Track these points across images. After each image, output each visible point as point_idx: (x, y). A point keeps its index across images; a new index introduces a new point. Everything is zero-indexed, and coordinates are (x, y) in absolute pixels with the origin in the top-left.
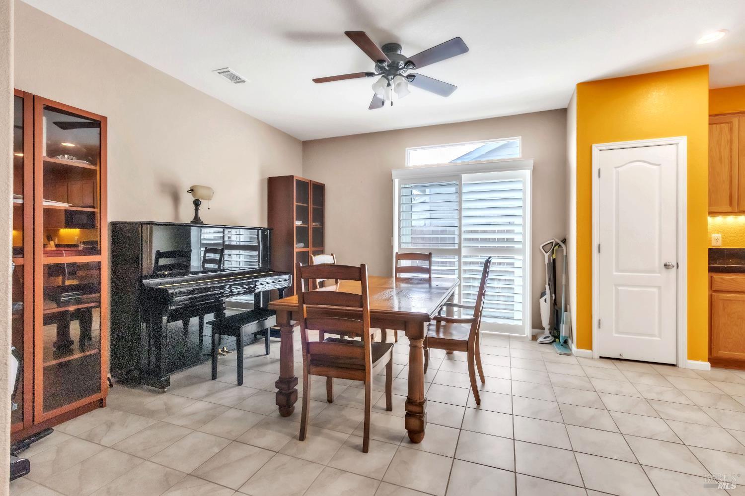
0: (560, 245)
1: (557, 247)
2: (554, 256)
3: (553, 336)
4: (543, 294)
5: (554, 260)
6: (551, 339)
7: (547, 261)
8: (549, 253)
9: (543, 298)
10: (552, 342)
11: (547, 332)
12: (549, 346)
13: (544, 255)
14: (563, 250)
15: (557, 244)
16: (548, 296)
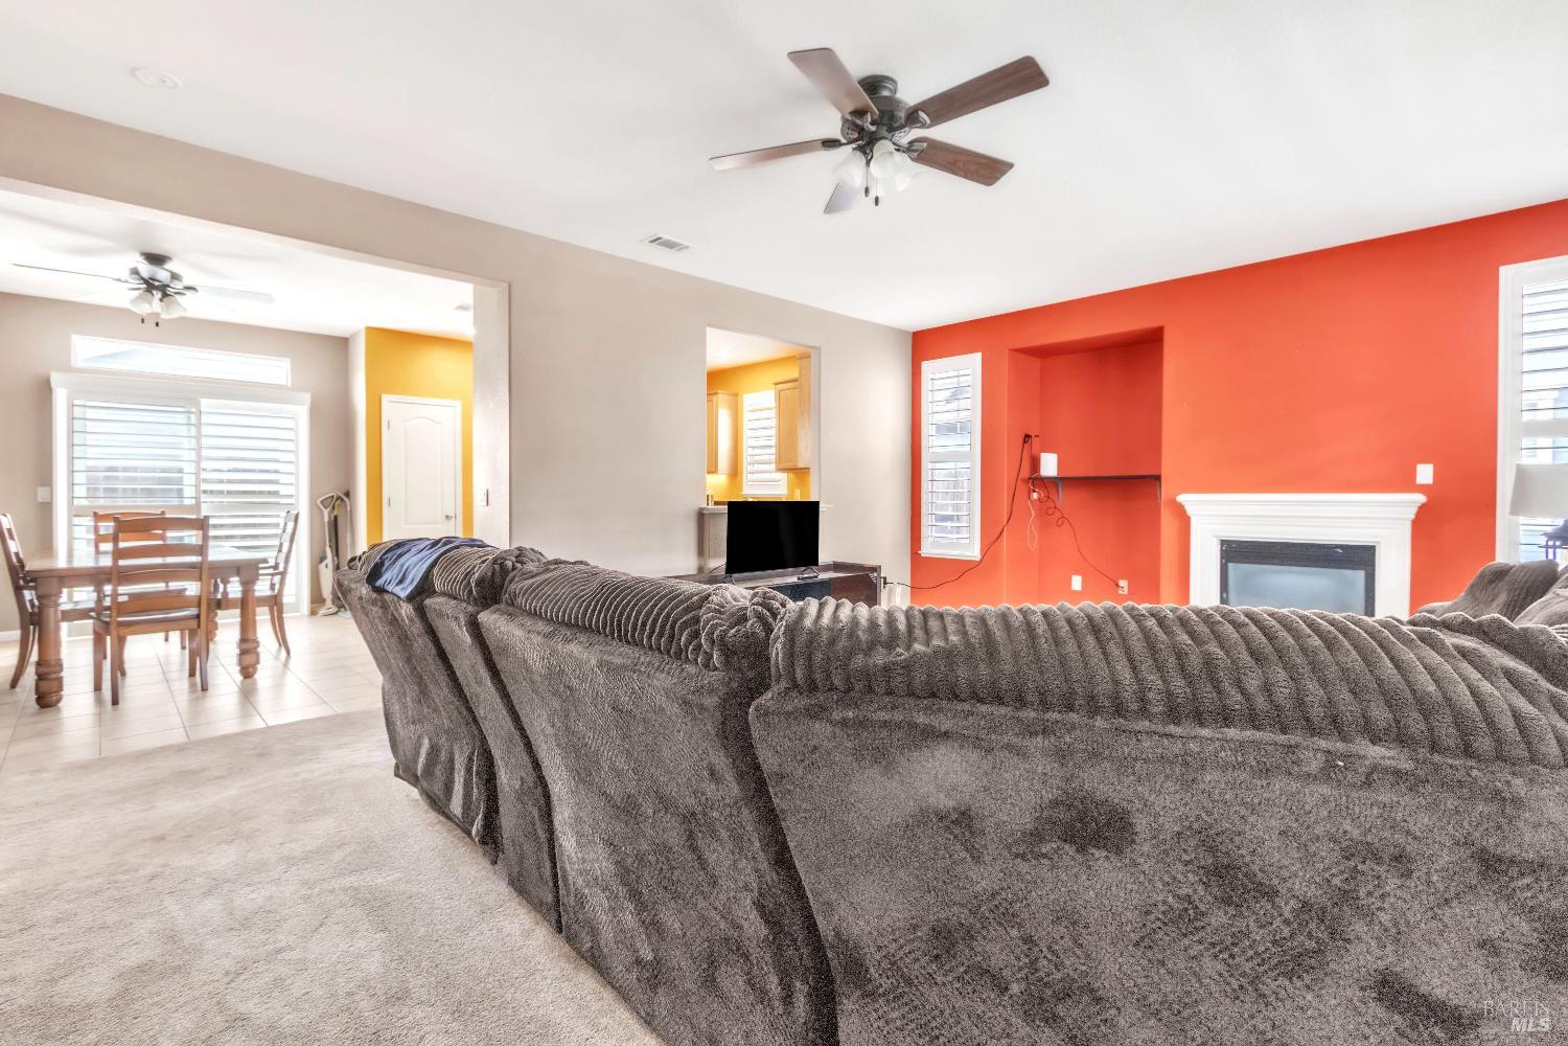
0: (342, 500)
1: (339, 502)
2: (335, 513)
3: (336, 606)
4: (323, 559)
5: (336, 517)
6: (334, 609)
7: (326, 519)
8: (329, 509)
9: (323, 564)
10: (336, 613)
11: (329, 603)
12: (334, 617)
13: (322, 512)
14: (346, 506)
15: (339, 498)
16: (329, 560)
